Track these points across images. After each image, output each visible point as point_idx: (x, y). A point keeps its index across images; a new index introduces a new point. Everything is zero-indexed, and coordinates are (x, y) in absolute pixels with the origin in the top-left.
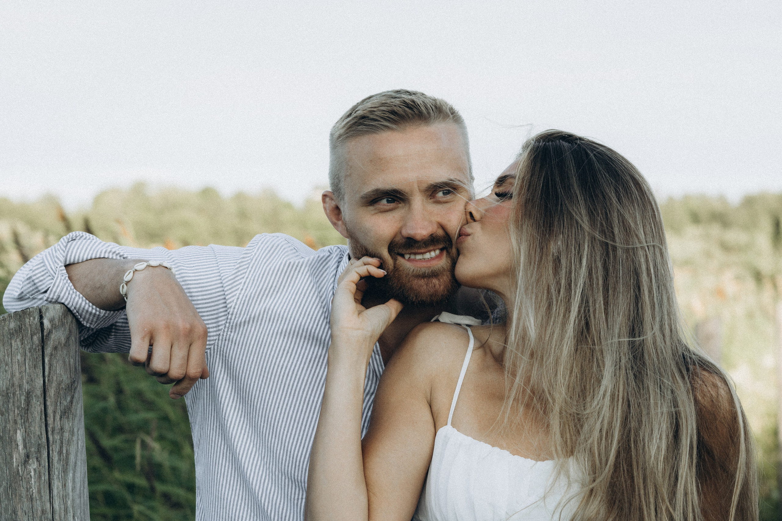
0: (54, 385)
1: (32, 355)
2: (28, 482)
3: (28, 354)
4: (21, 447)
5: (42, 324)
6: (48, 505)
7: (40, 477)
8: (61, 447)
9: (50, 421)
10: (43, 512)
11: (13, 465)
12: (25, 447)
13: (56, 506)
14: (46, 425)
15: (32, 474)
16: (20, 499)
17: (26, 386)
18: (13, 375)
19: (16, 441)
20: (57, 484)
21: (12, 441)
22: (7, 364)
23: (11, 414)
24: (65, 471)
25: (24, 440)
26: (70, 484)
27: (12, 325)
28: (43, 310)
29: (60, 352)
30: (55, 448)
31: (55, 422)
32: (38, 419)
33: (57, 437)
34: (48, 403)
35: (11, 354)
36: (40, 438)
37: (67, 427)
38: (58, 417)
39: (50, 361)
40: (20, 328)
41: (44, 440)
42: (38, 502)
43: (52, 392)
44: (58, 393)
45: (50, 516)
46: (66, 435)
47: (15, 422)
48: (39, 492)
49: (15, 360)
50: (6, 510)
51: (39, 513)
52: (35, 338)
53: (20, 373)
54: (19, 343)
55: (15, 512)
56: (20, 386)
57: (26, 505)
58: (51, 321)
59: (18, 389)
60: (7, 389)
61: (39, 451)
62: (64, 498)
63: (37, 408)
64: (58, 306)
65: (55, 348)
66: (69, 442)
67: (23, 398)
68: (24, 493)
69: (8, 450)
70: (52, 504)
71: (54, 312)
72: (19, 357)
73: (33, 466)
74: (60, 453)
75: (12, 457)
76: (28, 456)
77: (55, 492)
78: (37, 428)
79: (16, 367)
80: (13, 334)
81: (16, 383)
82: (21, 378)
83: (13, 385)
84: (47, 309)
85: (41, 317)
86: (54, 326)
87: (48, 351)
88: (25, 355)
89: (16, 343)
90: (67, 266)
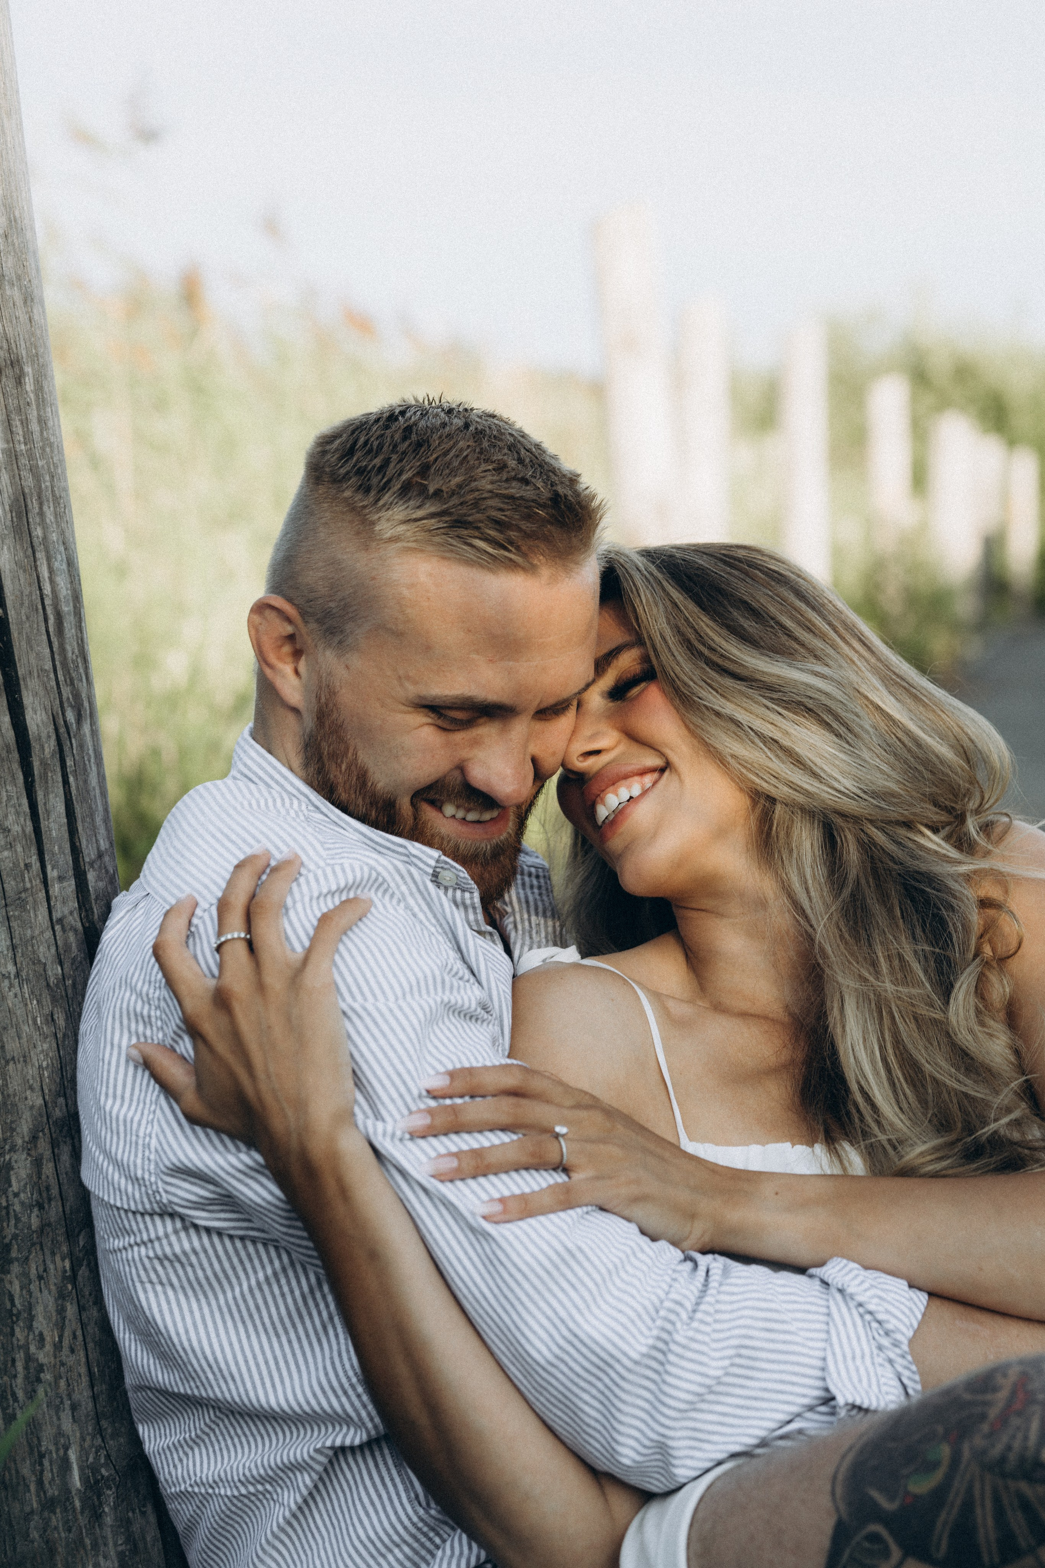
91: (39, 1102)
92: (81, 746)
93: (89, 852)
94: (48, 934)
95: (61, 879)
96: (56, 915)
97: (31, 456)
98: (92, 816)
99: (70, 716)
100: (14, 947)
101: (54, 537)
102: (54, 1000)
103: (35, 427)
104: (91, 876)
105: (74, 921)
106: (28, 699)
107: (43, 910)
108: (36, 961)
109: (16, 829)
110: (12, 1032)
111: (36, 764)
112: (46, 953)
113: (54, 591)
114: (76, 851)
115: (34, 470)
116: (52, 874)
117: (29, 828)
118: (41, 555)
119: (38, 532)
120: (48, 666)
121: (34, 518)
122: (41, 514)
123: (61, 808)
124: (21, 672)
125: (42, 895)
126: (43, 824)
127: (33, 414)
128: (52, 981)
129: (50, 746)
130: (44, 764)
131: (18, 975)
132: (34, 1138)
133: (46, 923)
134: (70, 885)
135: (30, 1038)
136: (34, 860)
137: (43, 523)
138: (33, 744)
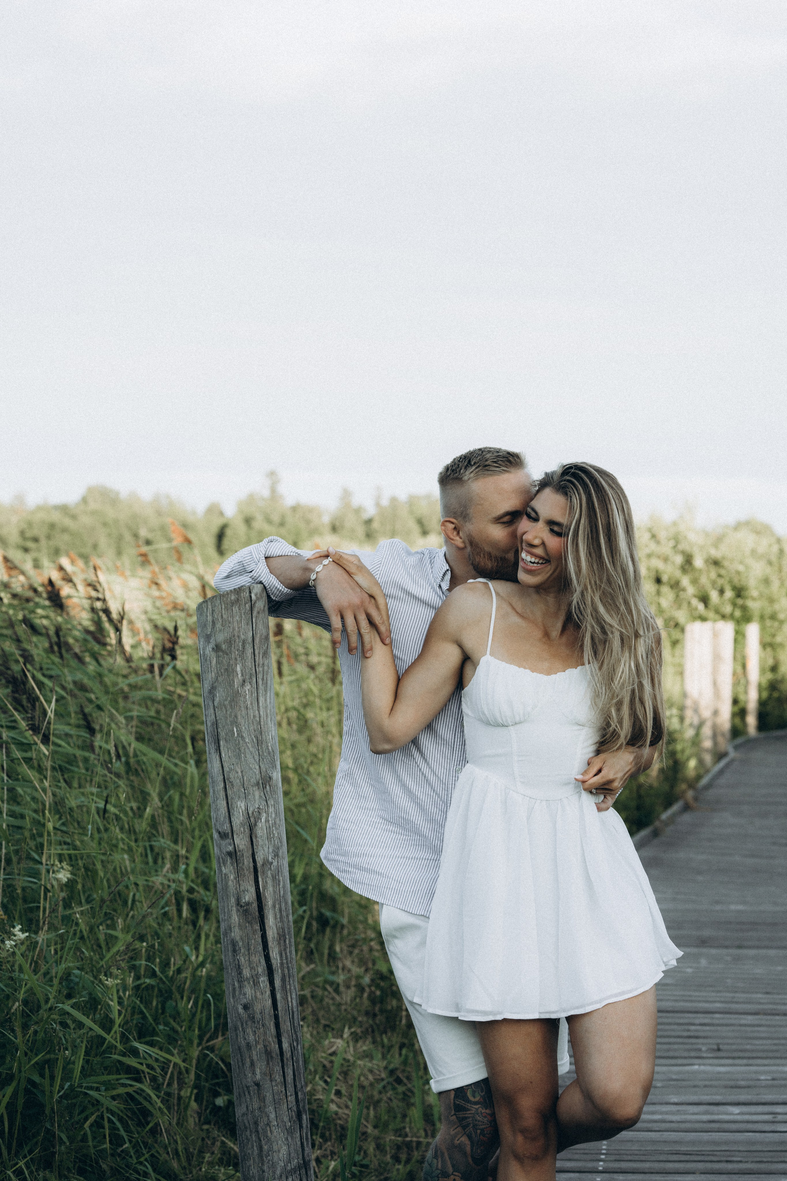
0: (258, 635)
1: (246, 617)
2: (245, 697)
3: (243, 616)
4: (240, 675)
5: (251, 597)
6: (257, 712)
7: (252, 695)
8: (263, 676)
9: (257, 659)
10: (254, 716)
11: (234, 686)
12: (242, 675)
13: (261, 713)
14: (255, 662)
15: (247, 692)
16: (240, 709)
17: (242, 637)
18: (234, 629)
19: (236, 671)
20: (261, 699)
21: (234, 671)
22: (229, 623)
23: (233, 654)
24: (266, 691)
25: (242, 671)
26: (268, 700)
27: (233, 598)
28: (251, 588)
29: (261, 615)
30: (260, 676)
31: (259, 659)
32: (250, 657)
33: (261, 669)
34: (256, 648)
35: (232, 617)
36: (251, 669)
37: (266, 663)
38: (261, 656)
39: (256, 620)
40: (238, 600)
41: (254, 671)
42: (251, 711)
43: (257, 641)
44: (260, 641)
45: (258, 719)
46: (266, 668)
47: (236, 659)
48: (251, 704)
49: (235, 619)
50: (230, 716)
51: (252, 717)
52: (247, 605)
53: (239, 628)
54: (237, 609)
55: (236, 716)
56: (239, 637)
57: (244, 712)
58: (256, 595)
59: (237, 638)
60: (230, 638)
61: (251, 678)
62: (266, 707)
63: (249, 651)
64: (259, 585)
65: (258, 613)
66: (267, 674)
67: (240, 644)
68: (242, 705)
69: (231, 678)
70: (259, 711)
71: (257, 589)
72: (237, 618)
73: (248, 687)
74: (263, 679)
75: (234, 682)
76: (244, 681)
77: (261, 704)
78: (249, 663)
79: (236, 624)
80: (233, 604)
81: (236, 635)
82: (239, 632)
83: (234, 636)
84: (254, 587)
85: (250, 592)
86: (258, 599)
87: (255, 614)
88: (241, 617)
89: (235, 609)
90: (266, 558)
91: (283, 1164)
92: (298, 1052)
93: (299, 1086)
94: (287, 1113)
95: (291, 1095)
96: (290, 1107)
97: (287, 963)
98: (300, 1075)
99: (295, 1044)
100: (277, 1117)
101: (292, 988)
102: (288, 1133)
103: (288, 954)
104: (299, 1094)
105: (295, 1108)
106: (283, 1040)
107: (285, 1105)
108: (283, 1121)
109: (278, 1080)
110: (275, 1143)
111: (285, 1060)
112: (286, 1119)
113: (292, 1005)
114: (295, 1086)
115: (288, 968)
116: (289, 1094)
117: (282, 1080)
118: (289, 994)
119: (288, 987)
120: (289, 1029)
121: (287, 983)
122: (289, 981)
123: (291, 1073)
124: (282, 1031)
125: (285, 1100)
126: (287, 1078)
127: (288, 950)
128: (288, 1127)
129: (289, 1054)
130: (287, 1059)
131: (278, 1125)
132: (281, 1176)
133: (286, 1109)
134: (293, 1097)
135: (281, 1145)
136: (283, 1089)
137: (290, 984)
138: (285, 1053)
